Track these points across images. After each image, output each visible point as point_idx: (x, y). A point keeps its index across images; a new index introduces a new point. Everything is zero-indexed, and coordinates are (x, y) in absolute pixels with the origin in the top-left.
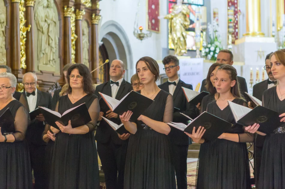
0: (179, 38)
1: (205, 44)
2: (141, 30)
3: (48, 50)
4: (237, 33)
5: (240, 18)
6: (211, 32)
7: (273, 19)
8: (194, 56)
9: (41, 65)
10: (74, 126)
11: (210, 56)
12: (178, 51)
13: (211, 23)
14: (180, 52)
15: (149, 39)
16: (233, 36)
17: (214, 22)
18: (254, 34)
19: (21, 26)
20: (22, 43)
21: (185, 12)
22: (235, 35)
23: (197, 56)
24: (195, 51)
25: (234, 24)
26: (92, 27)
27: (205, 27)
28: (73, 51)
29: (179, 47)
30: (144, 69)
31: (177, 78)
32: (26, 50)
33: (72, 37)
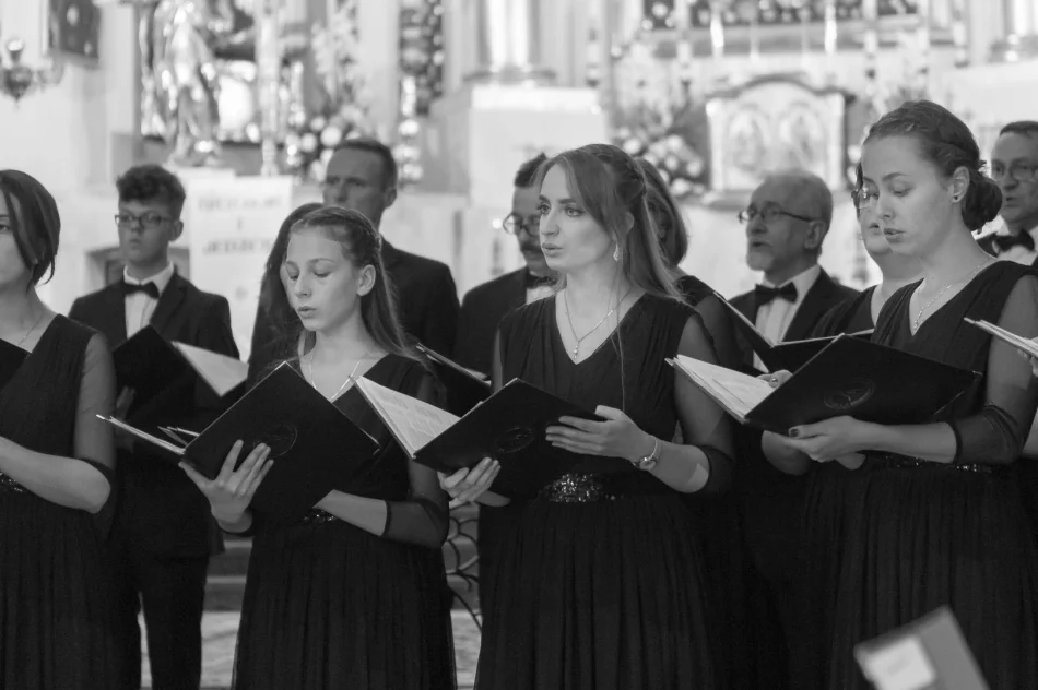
0: (186, 92)
1: (299, 118)
2: (15, 55)
4: (440, 70)
6: (326, 66)
7: (593, 10)
8: (251, 170)
11: (319, 170)
12: (182, 146)
13: (325, 25)
14: (191, 150)
15: (52, 91)
16: (423, 80)
17: (339, 22)
18: (510, 76)
22: (431, 78)
23: (264, 169)
24: (257, 146)
25: (428, 31)
27: (297, 41)
29: (188, 130)
31: (165, 265)
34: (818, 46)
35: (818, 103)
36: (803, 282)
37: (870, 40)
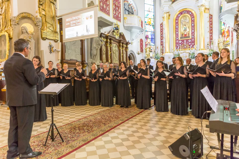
1: (155, 55)
2: (139, 52)
3: (116, 58)
5: (164, 48)
6: (156, 52)
7: (173, 48)
9: (114, 61)
10: (123, 77)
11: (156, 58)
15: (141, 54)
17: (157, 50)
18: (168, 52)
19: (109, 52)
20: (109, 56)
21: (150, 47)
22: (163, 53)
23: (153, 58)
25: (162, 50)
26: (126, 52)
28: (122, 58)
30: (142, 62)
31: (149, 64)
32: (111, 58)
33: (122, 54)
34: (187, 50)
35: (187, 54)
36: (190, 65)
37: (191, 49)
